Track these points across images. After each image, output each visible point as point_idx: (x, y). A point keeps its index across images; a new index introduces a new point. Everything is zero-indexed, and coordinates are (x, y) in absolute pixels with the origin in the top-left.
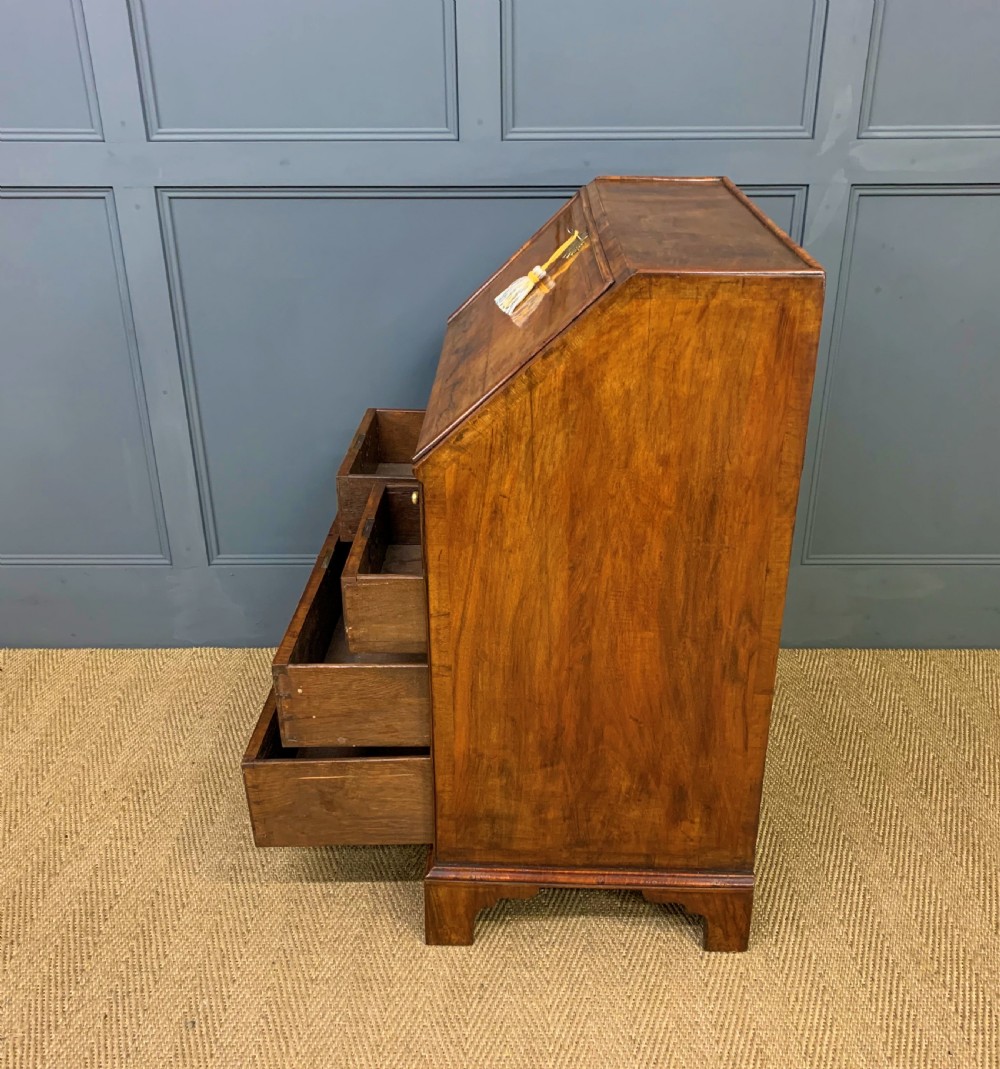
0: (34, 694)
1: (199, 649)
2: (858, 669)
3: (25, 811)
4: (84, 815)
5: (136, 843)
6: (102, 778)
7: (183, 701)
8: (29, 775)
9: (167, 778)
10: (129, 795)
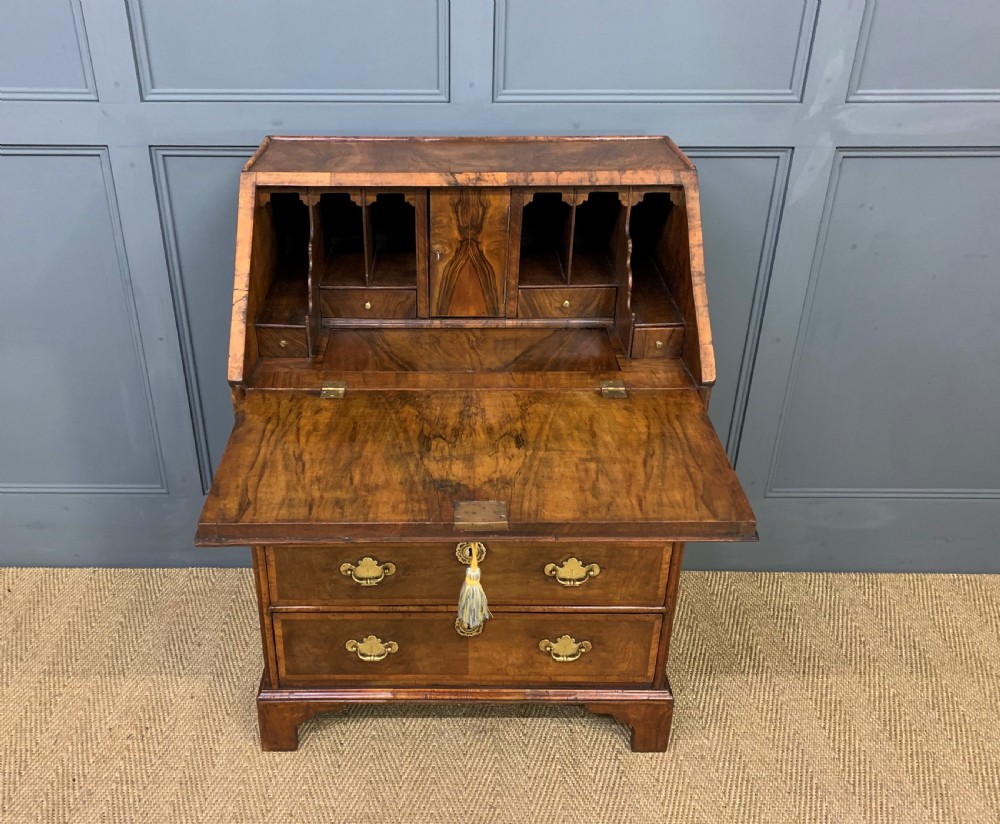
0: (41, 617)
1: (194, 569)
2: (813, 595)
3: (34, 750)
4: (90, 755)
5: (141, 788)
6: (107, 714)
7: (181, 627)
8: (38, 708)
9: (168, 714)
10: (134, 732)
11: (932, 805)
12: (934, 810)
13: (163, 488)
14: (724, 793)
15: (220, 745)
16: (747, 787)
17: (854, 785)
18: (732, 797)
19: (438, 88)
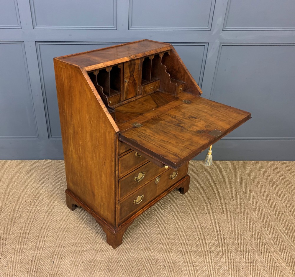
0: (4, 173)
1: (46, 160)
3: (5, 205)
4: (20, 206)
5: (34, 214)
6: (24, 196)
7: (43, 175)
8: (5, 195)
9: (41, 196)
10: (32, 201)
11: (243, 216)
12: (244, 217)
13: (37, 137)
14: (190, 214)
15: (55, 203)
16: (196, 213)
17: (224, 212)
18: (192, 214)
19: (114, 26)
